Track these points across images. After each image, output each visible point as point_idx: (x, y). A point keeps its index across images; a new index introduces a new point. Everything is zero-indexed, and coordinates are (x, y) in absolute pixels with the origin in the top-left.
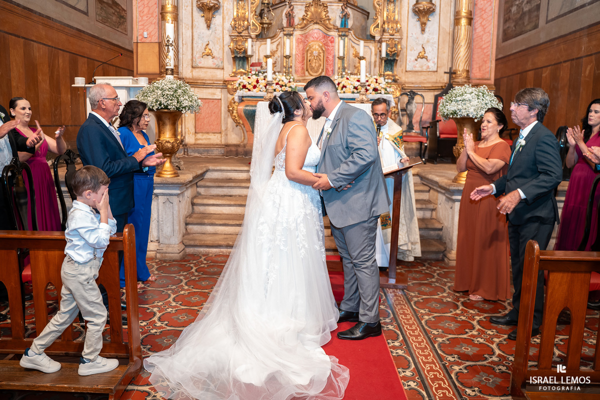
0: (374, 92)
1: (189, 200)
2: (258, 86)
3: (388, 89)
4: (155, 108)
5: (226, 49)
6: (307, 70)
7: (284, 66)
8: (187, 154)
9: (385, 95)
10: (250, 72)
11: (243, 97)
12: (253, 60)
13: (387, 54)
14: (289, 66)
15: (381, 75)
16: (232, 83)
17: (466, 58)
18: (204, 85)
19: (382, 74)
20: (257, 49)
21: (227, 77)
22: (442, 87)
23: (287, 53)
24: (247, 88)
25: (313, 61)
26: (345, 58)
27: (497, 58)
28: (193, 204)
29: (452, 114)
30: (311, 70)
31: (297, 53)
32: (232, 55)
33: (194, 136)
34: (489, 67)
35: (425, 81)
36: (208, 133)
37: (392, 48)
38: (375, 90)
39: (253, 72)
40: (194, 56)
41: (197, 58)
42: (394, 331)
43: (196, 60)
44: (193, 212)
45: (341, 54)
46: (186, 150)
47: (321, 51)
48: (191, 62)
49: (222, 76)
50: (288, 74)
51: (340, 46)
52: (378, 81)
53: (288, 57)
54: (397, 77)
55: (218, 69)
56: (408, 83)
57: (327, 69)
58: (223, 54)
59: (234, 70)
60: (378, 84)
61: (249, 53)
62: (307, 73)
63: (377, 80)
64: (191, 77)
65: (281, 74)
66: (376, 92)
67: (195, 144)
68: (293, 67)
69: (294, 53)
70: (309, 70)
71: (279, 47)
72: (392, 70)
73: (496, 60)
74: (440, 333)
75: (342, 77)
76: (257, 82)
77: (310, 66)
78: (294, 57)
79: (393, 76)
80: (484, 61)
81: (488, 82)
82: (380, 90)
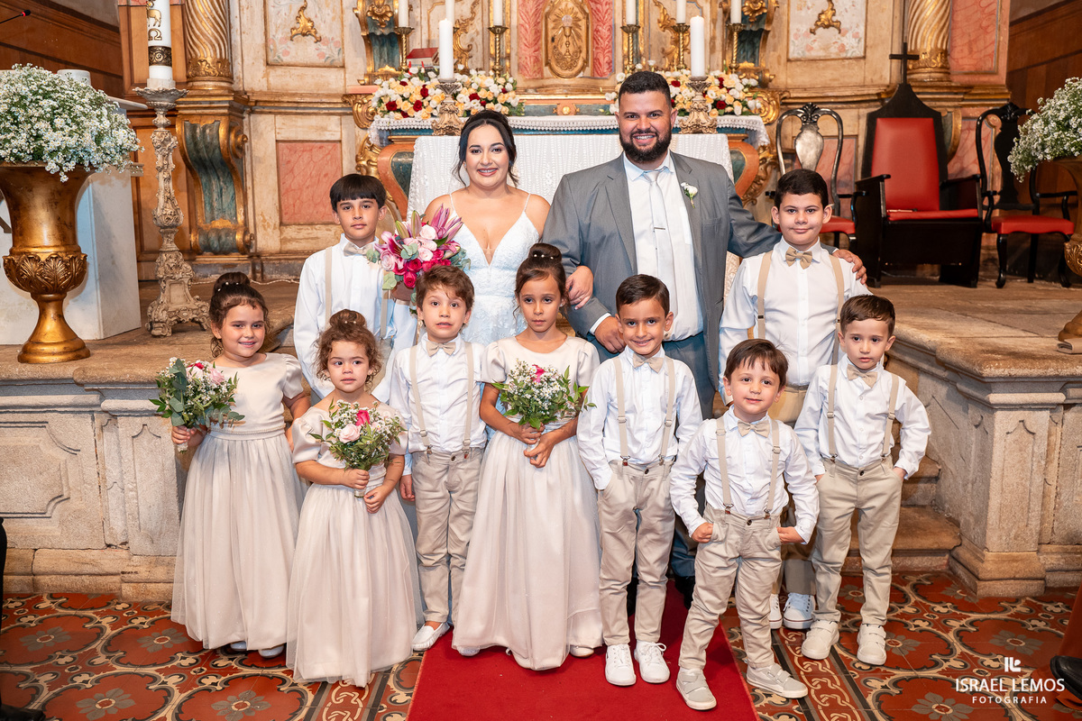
2: (425, 103)
3: (751, 103)
5: (349, 17)
6: (548, 64)
7: (490, 54)
8: (263, 276)
9: (744, 117)
10: (407, 71)
11: (390, 131)
12: (415, 42)
13: (744, 18)
14: (504, 54)
15: (731, 68)
16: (365, 101)
18: (297, 108)
19: (734, 65)
20: (424, 14)
21: (353, 86)
22: (878, 94)
23: (497, 21)
24: (400, 111)
25: (561, 39)
26: (641, 32)
27: (1014, 18)
30: (558, 63)
31: (522, 21)
32: (363, 30)
33: (277, 232)
34: (993, 42)
35: (836, 84)
36: (311, 224)
37: (756, 2)
38: (719, 105)
39: (414, 70)
40: (270, 36)
41: (277, 42)
43: (275, 46)
46: (257, 268)
48: (262, 52)
49: (342, 84)
50: (499, 72)
52: (725, 84)
53: (498, 30)
54: (767, 75)
55: (330, 66)
56: (795, 88)
57: (596, 60)
58: (343, 30)
59: (370, 69)
60: (724, 90)
61: (404, 23)
62: (546, 70)
63: (721, 80)
64: (265, 89)
65: (482, 73)
66: (722, 111)
67: (281, 252)
68: (514, 57)
69: (514, 20)
70: (553, 64)
72: (754, 58)
73: (1013, 23)
76: (424, 92)
77: (554, 55)
78: (514, 32)
79: (758, 72)
80: (981, 27)
81: (993, 79)
82: (731, 106)
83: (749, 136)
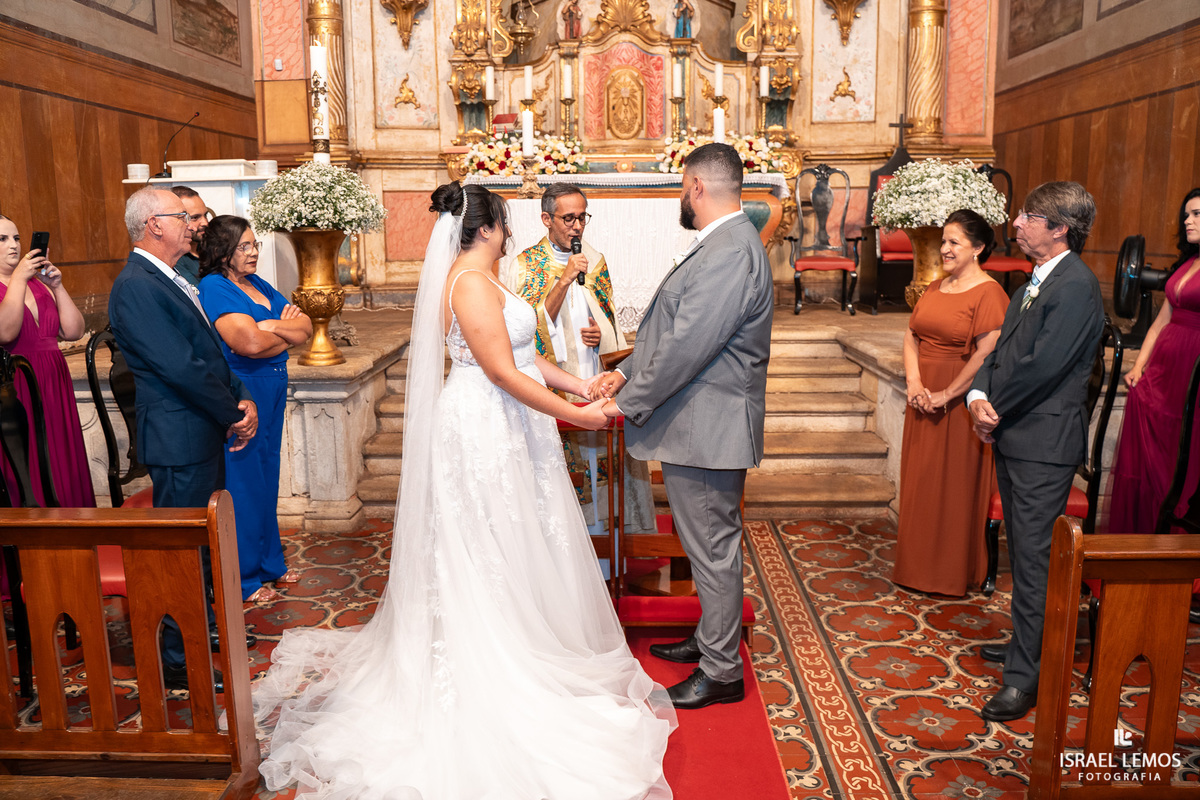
1: (370, 407)
2: (508, 163)
3: (775, 163)
4: (288, 227)
5: (444, 88)
6: (609, 127)
7: (562, 120)
8: (372, 304)
9: (770, 175)
10: (493, 135)
12: (500, 110)
13: (772, 90)
14: (573, 120)
15: (760, 133)
16: (458, 159)
17: (934, 92)
18: (400, 164)
19: (763, 130)
20: (507, 86)
21: (447, 147)
22: (885, 153)
23: (567, 94)
24: (487, 169)
25: (620, 107)
26: (687, 101)
27: (998, 91)
28: (379, 414)
29: (901, 220)
30: (617, 127)
31: (588, 92)
32: (455, 100)
33: (383, 267)
34: (981, 110)
35: (851, 143)
36: (412, 261)
37: (782, 77)
38: (749, 164)
39: (499, 136)
40: (378, 104)
41: (384, 109)
42: (782, 683)
43: (382, 112)
44: (379, 430)
45: (678, 93)
46: (368, 297)
47: (636, 88)
48: (372, 118)
49: (438, 144)
50: (569, 136)
51: (674, 77)
52: (754, 147)
53: (568, 102)
54: (793, 136)
55: (427, 129)
56: (817, 147)
57: (650, 124)
58: (438, 99)
59: (461, 132)
60: (753, 152)
61: (490, 96)
62: (608, 133)
63: (751, 143)
64: (374, 148)
65: (554, 137)
66: (751, 170)
67: (386, 284)
68: (581, 122)
69: (581, 92)
70: (614, 128)
71: (551, 81)
72: (782, 122)
73: (997, 95)
74: (878, 686)
75: (680, 141)
76: (508, 154)
77: (614, 120)
78: (582, 101)
79: (785, 134)
80: (971, 97)
81: (981, 141)
82: (759, 165)
83: (774, 190)
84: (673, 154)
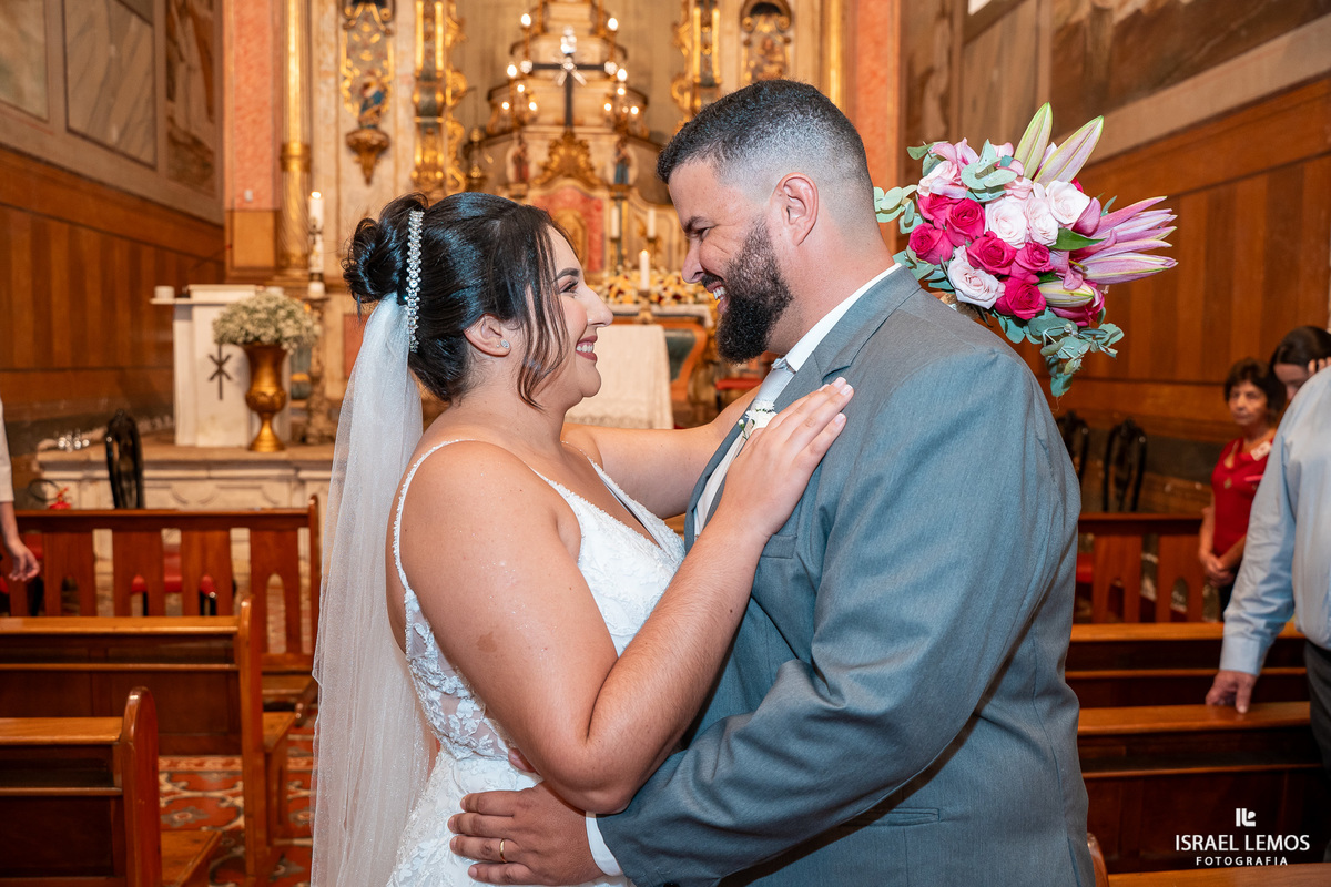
0: (674, 302)
4: (240, 340)
26: (624, 239)
33: (341, 384)
45: (615, 233)
47: (579, 227)
51: (612, 219)
57: (590, 259)
66: (678, 302)
83: (700, 320)
84: (610, 287)
